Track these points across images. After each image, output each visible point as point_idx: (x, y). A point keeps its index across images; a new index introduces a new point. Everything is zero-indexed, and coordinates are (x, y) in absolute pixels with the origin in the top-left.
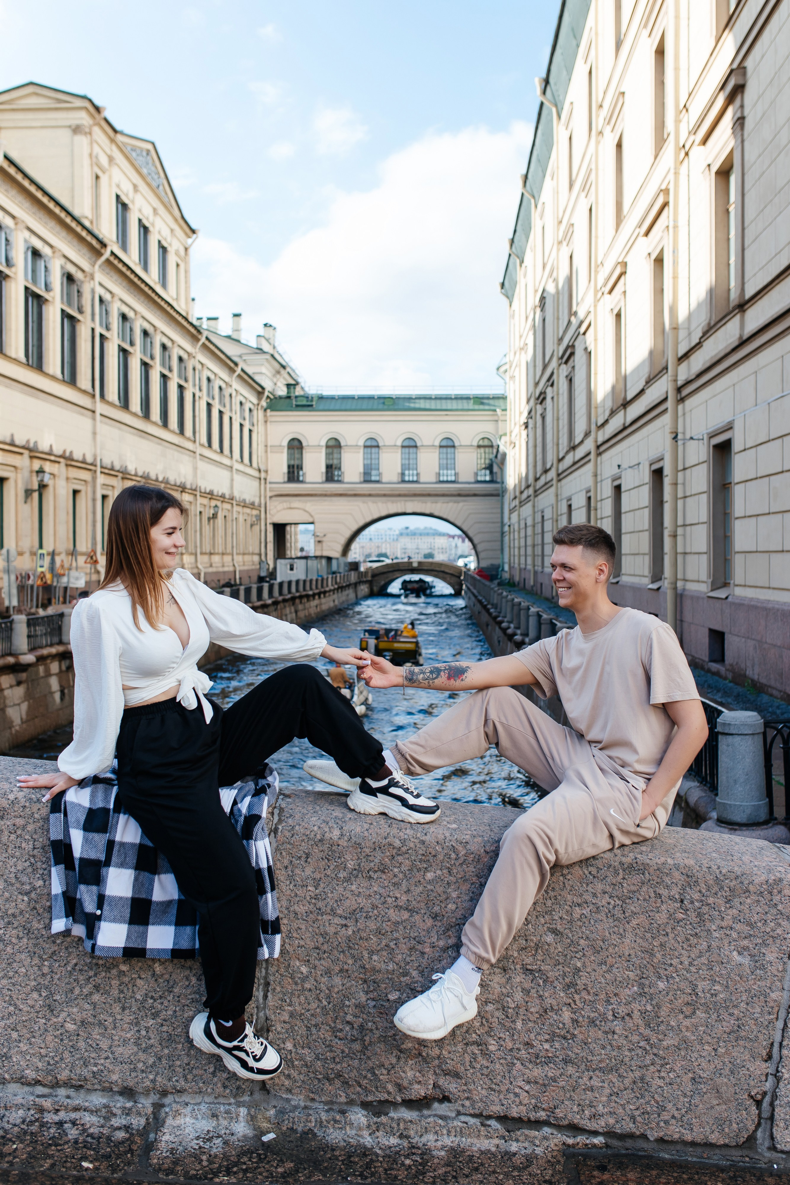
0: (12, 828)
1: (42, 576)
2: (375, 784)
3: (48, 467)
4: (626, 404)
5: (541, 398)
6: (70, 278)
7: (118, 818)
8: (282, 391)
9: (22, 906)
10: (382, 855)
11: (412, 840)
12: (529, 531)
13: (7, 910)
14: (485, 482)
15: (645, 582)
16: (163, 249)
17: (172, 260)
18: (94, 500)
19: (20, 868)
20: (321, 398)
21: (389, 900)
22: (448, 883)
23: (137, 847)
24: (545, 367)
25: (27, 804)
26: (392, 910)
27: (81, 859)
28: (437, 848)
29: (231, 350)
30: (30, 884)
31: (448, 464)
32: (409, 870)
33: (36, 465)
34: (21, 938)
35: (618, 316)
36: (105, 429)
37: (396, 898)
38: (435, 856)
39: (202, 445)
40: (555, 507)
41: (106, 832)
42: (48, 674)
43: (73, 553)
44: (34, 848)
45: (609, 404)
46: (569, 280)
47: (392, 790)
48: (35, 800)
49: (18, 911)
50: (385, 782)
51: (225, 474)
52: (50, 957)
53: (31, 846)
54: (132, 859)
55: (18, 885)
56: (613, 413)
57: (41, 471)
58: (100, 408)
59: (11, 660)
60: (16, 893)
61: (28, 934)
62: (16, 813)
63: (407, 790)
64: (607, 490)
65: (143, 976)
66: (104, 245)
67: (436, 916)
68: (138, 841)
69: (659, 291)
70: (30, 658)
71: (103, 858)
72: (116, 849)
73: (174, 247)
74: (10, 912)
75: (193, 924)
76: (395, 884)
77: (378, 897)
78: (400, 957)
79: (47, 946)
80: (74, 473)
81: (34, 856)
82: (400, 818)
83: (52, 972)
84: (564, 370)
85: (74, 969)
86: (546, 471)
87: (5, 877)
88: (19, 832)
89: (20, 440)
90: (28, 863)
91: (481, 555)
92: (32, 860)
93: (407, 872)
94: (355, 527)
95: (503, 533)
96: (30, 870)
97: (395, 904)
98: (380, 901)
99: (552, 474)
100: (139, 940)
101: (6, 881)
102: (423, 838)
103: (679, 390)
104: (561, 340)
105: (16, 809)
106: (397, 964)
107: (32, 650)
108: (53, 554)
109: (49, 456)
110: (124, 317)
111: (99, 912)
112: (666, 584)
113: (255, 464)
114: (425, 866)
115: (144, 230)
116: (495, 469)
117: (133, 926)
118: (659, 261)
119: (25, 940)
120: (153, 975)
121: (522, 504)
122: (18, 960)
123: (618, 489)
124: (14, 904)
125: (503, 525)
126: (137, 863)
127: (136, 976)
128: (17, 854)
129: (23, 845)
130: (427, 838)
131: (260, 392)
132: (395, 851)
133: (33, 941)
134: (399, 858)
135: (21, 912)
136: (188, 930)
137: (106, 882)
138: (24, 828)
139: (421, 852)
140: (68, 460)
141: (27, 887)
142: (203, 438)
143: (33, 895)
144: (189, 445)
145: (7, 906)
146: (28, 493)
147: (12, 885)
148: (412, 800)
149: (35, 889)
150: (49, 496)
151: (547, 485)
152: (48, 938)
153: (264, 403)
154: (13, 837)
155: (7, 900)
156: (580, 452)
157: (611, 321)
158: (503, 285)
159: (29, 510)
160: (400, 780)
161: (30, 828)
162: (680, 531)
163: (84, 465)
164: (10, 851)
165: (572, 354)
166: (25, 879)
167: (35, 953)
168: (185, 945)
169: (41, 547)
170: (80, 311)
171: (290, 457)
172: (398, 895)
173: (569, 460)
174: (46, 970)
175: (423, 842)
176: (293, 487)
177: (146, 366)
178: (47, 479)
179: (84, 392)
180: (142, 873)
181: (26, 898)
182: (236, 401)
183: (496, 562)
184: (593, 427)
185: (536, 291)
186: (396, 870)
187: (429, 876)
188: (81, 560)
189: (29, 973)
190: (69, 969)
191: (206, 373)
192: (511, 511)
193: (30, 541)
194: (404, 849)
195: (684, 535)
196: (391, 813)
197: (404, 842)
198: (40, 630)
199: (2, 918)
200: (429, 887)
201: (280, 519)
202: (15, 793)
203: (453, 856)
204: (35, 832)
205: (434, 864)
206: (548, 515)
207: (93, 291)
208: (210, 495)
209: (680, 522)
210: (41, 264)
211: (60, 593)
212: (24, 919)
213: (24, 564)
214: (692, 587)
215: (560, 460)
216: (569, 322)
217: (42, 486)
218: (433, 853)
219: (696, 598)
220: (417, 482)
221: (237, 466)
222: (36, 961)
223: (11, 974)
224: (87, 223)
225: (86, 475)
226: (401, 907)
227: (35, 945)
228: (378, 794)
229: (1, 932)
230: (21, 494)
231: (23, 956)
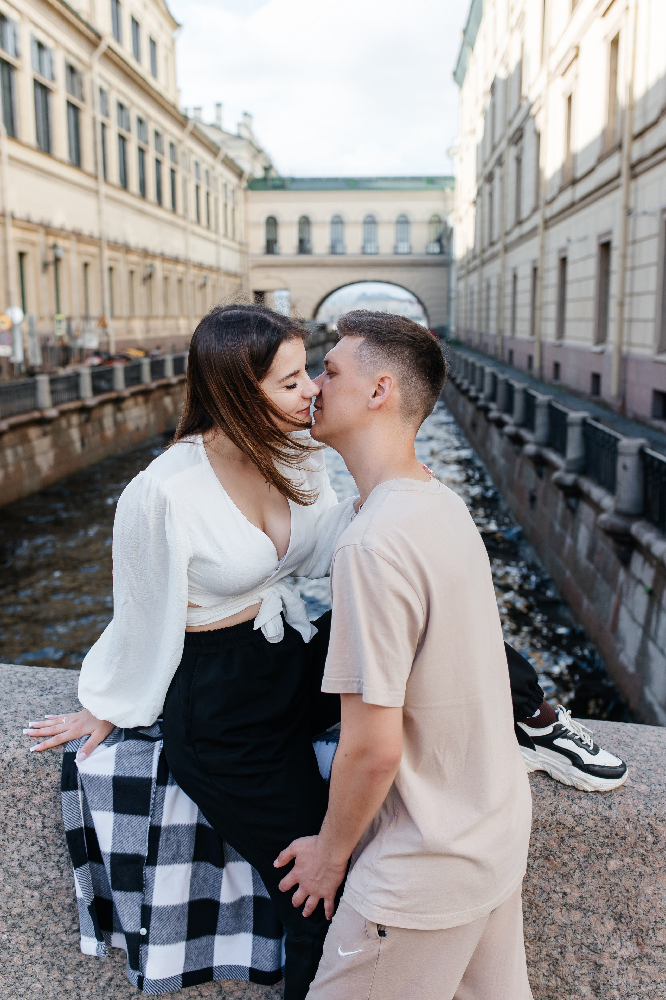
0: (10, 799)
1: (61, 338)
2: (532, 732)
3: (61, 243)
4: (574, 182)
5: (490, 178)
6: (71, 70)
7: (164, 792)
8: (259, 173)
9: (32, 904)
10: (548, 837)
11: (591, 816)
12: (476, 297)
13: (10, 909)
14: (434, 254)
15: (589, 345)
16: (153, 43)
17: (161, 52)
18: (102, 272)
19: (25, 853)
20: (293, 180)
21: (555, 897)
22: (641, 875)
23: (194, 830)
24: (494, 148)
25: (31, 768)
26: (558, 910)
27: (114, 856)
28: (627, 827)
29: (214, 136)
30: (41, 874)
31: (402, 238)
32: (585, 857)
33: (51, 240)
34: (33, 945)
35: (570, 98)
36: (109, 209)
37: (565, 894)
38: (624, 838)
39: (192, 222)
40: (500, 277)
41: (147, 814)
42: (69, 426)
43: (86, 318)
44: (44, 827)
45: (558, 183)
46: (520, 65)
47: (559, 742)
48: (42, 760)
49: (26, 911)
50: (548, 730)
51: (212, 248)
52: (75, 969)
53: (39, 824)
54: (187, 847)
55: (24, 876)
56: (562, 190)
57: (55, 247)
58: (104, 189)
59: (36, 415)
60: (22, 887)
61: (41, 940)
62: (15, 780)
63: (579, 742)
64: (553, 262)
65: (206, 994)
66: (99, 37)
67: (621, 916)
68: (194, 821)
69: (613, 72)
70: (52, 413)
71: (144, 851)
72: (162, 838)
73: (162, 40)
74: (14, 912)
75: (277, 936)
76: (563, 876)
77: (538, 892)
78: (566, 970)
79: (70, 955)
80: (84, 248)
81: (44, 838)
82: (568, 783)
83: (79, 988)
84: (513, 152)
85: (108, 984)
86: (492, 244)
87: (5, 866)
88: (21, 806)
89: (36, 218)
90: (36, 848)
91: (432, 318)
92: (42, 843)
93: (582, 860)
94: (323, 293)
95: (449, 299)
96: (40, 856)
97: (562, 901)
98: (542, 899)
99: (499, 247)
100: (202, 959)
101: (6, 871)
102: (607, 813)
103: (633, 167)
104: (510, 123)
105: (14, 774)
106: (562, 979)
107: (55, 404)
108: (69, 319)
109: (60, 232)
110: (121, 106)
111: (143, 931)
112: (611, 347)
113: (238, 237)
114: (608, 851)
115: (136, 24)
116: (444, 242)
117: (192, 941)
118: (615, 43)
119: (38, 948)
120: (220, 992)
121: (469, 272)
122: (30, 973)
123: (564, 261)
124: (20, 901)
125: (449, 290)
126: (195, 852)
127: (196, 993)
128: (20, 834)
129: (29, 823)
130: (613, 814)
131: (240, 174)
132: (566, 831)
133: (50, 949)
134: (571, 840)
135: (31, 912)
136: (271, 944)
137: (152, 888)
138: (28, 800)
139: (603, 833)
140: (78, 236)
141: (37, 879)
142: (192, 215)
143: (46, 890)
144: (181, 222)
145: (10, 904)
146: (45, 265)
147: (16, 876)
148: (587, 758)
149: (48, 882)
150: (63, 267)
151: (494, 257)
152: (71, 945)
153: (244, 184)
154: (12, 811)
155: (10, 896)
156: (526, 227)
157: (562, 104)
158: (455, 74)
159: (47, 280)
160: (570, 728)
161: (37, 800)
162: (627, 300)
163: (92, 240)
164: (9, 831)
165: (521, 137)
166: (32, 868)
167: (53, 965)
168: (267, 966)
169: (58, 311)
170: (82, 99)
171: (268, 232)
172: (568, 891)
173: (516, 234)
174: (69, 985)
175: (607, 820)
176: (270, 259)
177: (142, 151)
178: (60, 253)
179: (89, 175)
180: (203, 864)
181: (36, 893)
182: (221, 181)
183: (443, 323)
184: (542, 203)
185: (486, 77)
186: (565, 857)
187: (613, 864)
188: (93, 324)
189: (46, 989)
190: (102, 984)
191: (194, 158)
192: (459, 279)
193: (48, 307)
194: (579, 829)
195: (631, 304)
196: (555, 774)
197: (578, 819)
198: (60, 386)
199: (4, 919)
200: (613, 880)
201: (260, 286)
202: (13, 750)
203: (650, 839)
204: (45, 806)
205: (620, 849)
206: (494, 282)
207: (92, 82)
208: (200, 266)
209: (628, 290)
210: (45, 56)
211: (76, 353)
212: (36, 921)
213: (44, 327)
214: (637, 351)
215: (507, 234)
216: (520, 107)
217: (57, 260)
218: (622, 834)
219: (641, 362)
220: (376, 254)
221: (223, 241)
222: (55, 974)
223: (21, 991)
224: (84, 17)
225: (93, 250)
226: (571, 906)
227: (53, 955)
228: (536, 746)
229: (5, 937)
230: (39, 266)
231: (37, 968)
